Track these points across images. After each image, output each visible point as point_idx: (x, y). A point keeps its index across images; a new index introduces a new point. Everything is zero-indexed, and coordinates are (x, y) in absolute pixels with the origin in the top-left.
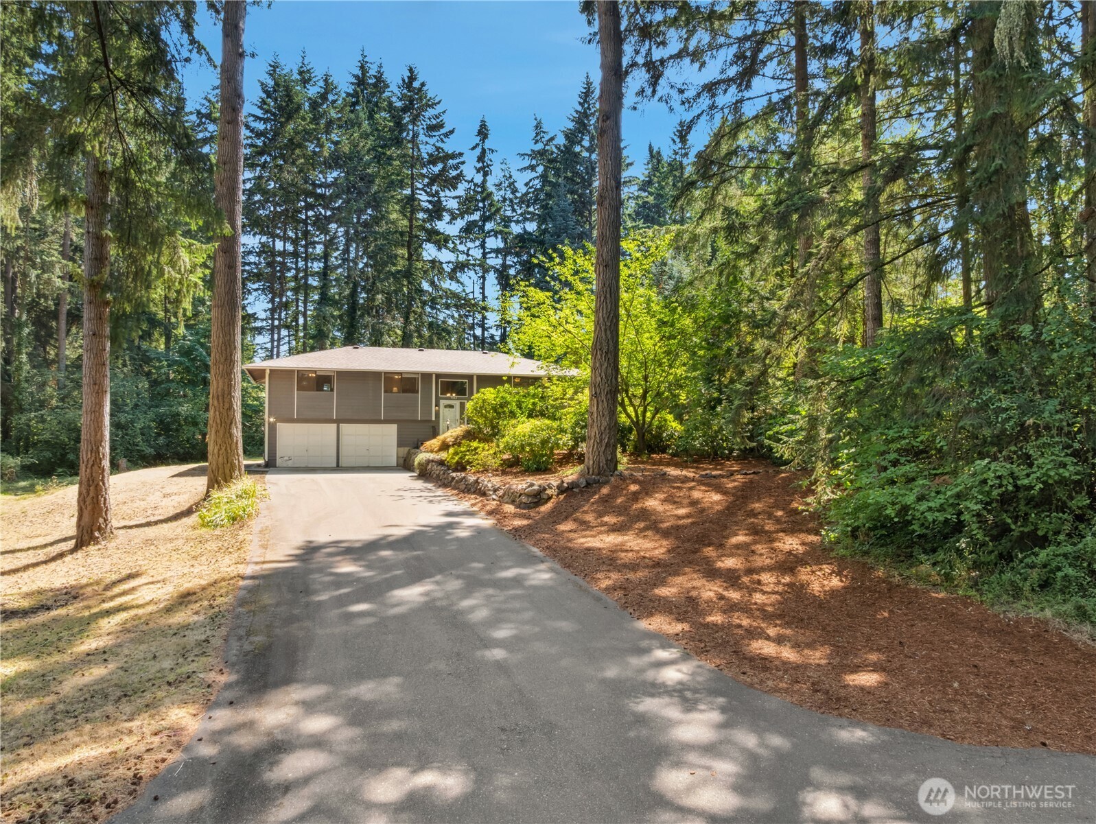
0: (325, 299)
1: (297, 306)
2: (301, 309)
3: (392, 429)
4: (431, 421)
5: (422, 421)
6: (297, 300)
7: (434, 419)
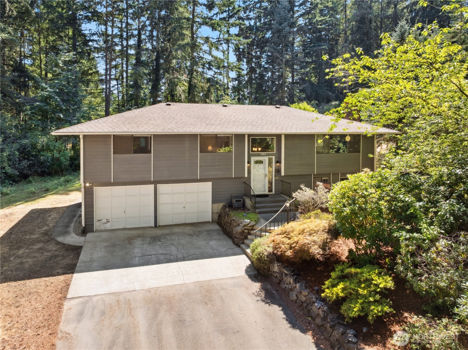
0: (139, 63)
1: (123, 67)
2: (125, 69)
3: (208, 186)
4: (244, 177)
5: (235, 178)
6: (122, 64)
7: (246, 175)
